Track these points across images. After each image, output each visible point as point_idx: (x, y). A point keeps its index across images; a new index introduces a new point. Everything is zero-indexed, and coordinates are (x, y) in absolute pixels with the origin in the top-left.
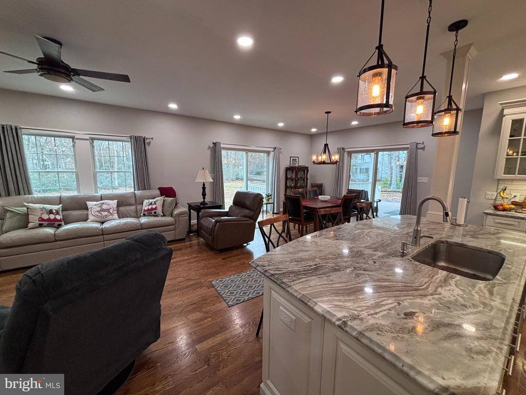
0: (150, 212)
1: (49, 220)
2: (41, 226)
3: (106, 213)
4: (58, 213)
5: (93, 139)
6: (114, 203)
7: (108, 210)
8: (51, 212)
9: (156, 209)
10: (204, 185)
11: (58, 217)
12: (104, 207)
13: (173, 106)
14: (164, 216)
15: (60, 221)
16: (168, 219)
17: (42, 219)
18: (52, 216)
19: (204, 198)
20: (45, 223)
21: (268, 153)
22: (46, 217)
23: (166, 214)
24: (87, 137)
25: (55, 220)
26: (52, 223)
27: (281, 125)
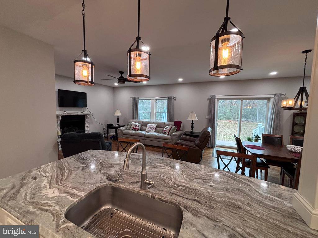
0: (164, 132)
1: (135, 128)
2: (133, 130)
3: (151, 129)
4: (138, 126)
5: (156, 100)
6: (155, 126)
7: (151, 128)
8: (136, 126)
9: (166, 131)
10: (193, 122)
11: (138, 128)
12: (151, 127)
13: (180, 80)
14: (168, 134)
15: (138, 129)
16: (169, 137)
17: (133, 128)
18: (136, 127)
19: (192, 129)
20: (134, 129)
21: (268, 99)
22: (134, 127)
23: (170, 134)
24: (154, 99)
25: (137, 129)
26: (136, 130)
27: (274, 73)
